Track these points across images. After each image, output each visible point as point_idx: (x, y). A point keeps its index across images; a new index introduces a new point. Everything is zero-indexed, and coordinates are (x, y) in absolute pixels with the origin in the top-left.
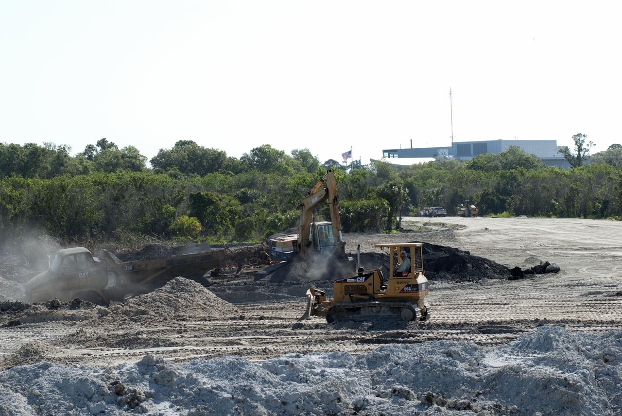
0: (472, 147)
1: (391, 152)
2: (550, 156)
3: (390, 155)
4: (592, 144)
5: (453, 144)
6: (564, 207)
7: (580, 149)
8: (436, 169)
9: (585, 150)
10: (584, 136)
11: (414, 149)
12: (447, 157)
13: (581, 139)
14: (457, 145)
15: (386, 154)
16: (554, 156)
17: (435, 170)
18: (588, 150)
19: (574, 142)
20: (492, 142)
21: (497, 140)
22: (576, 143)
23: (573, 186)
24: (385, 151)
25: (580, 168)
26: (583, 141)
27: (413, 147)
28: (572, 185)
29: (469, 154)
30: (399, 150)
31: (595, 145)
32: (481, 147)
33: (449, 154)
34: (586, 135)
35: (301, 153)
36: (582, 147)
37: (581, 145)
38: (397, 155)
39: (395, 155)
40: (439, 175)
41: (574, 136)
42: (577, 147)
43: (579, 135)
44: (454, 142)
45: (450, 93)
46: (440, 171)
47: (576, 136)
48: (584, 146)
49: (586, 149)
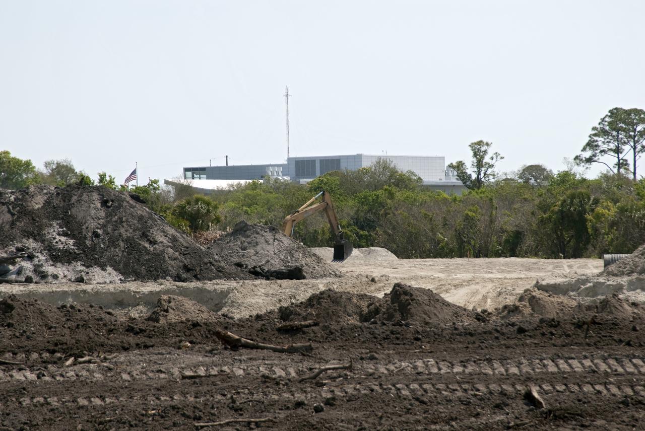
0: (318, 165)
1: (197, 172)
2: (434, 180)
3: (195, 176)
4: (499, 157)
5: (289, 159)
6: (454, 245)
7: (479, 164)
8: (264, 191)
9: (487, 166)
10: (487, 144)
11: (230, 167)
12: (281, 178)
13: (483, 149)
14: (296, 161)
15: (189, 174)
16: (440, 179)
17: (262, 193)
18: (493, 166)
19: (472, 153)
20: (348, 157)
21: (355, 154)
22: (475, 155)
23: (469, 213)
24: (186, 170)
25: (480, 191)
26: (485, 151)
27: (229, 165)
28: (467, 212)
29: (312, 174)
30: (208, 168)
31: (502, 158)
32: (331, 164)
33: (283, 175)
34: (490, 143)
35: (59, 166)
36: (484, 161)
37: (482, 157)
38: (205, 176)
39: (202, 176)
40: (268, 201)
41: (473, 144)
42: (475, 160)
43: (480, 143)
44: (291, 156)
45: (285, 94)
46: (269, 195)
47: (475, 144)
48: (487, 159)
49: (489, 164)
